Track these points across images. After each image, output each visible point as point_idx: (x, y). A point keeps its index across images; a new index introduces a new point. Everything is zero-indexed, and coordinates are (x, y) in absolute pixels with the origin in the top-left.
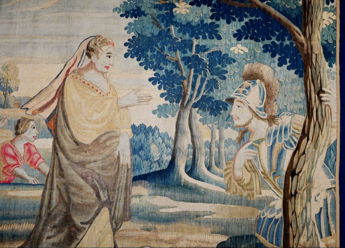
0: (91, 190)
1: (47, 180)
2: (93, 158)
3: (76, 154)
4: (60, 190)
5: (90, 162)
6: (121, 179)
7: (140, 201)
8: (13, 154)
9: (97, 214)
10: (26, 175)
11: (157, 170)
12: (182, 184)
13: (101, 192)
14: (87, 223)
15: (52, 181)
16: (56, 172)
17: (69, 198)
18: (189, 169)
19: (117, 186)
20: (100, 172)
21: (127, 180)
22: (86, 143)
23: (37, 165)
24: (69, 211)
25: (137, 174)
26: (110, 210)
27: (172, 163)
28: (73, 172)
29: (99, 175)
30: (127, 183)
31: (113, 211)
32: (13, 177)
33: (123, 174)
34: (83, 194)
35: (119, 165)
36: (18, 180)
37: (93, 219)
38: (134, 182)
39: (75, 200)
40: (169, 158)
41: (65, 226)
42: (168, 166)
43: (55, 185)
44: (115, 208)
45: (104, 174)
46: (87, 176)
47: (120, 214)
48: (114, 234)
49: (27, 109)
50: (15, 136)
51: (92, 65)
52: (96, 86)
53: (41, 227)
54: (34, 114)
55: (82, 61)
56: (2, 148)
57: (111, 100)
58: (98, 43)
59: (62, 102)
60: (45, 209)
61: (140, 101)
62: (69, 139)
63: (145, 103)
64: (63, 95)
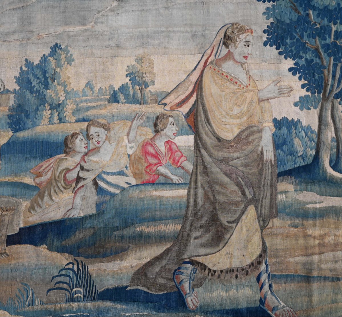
0: (236, 188)
1: (191, 179)
2: (236, 155)
3: (218, 151)
4: (204, 188)
5: (233, 159)
6: (265, 175)
7: (287, 197)
8: (154, 153)
9: (243, 212)
10: (169, 174)
11: (301, 165)
12: (328, 179)
13: (246, 190)
14: (233, 222)
15: (196, 180)
16: (200, 170)
17: (214, 196)
18: (333, 163)
19: (263, 183)
20: (244, 169)
21: (271, 176)
22: (228, 139)
23: (179, 164)
24: (216, 210)
25: (282, 169)
26: (256, 208)
27: (317, 157)
28: (217, 169)
29: (243, 172)
30: (272, 179)
31: (259, 208)
32: (156, 177)
33: (268, 171)
34: (228, 193)
35: (263, 161)
36: (162, 180)
37: (240, 217)
38: (279, 178)
39: (221, 198)
40: (313, 152)
41: (212, 226)
42: (313, 161)
43: (199, 184)
44: (262, 206)
45: (248, 171)
46: (232, 174)
47: (266, 211)
48: (262, 232)
49: (165, 104)
50: (155, 134)
51: (229, 56)
52: (235, 78)
53: (188, 228)
54: (172, 109)
55: (219, 51)
56: (142, 146)
57: (252, 93)
58: (236, 31)
59: (202, 96)
60: (191, 208)
61: (281, 93)
62: (210, 135)
63: (286, 95)
64: (201, 88)
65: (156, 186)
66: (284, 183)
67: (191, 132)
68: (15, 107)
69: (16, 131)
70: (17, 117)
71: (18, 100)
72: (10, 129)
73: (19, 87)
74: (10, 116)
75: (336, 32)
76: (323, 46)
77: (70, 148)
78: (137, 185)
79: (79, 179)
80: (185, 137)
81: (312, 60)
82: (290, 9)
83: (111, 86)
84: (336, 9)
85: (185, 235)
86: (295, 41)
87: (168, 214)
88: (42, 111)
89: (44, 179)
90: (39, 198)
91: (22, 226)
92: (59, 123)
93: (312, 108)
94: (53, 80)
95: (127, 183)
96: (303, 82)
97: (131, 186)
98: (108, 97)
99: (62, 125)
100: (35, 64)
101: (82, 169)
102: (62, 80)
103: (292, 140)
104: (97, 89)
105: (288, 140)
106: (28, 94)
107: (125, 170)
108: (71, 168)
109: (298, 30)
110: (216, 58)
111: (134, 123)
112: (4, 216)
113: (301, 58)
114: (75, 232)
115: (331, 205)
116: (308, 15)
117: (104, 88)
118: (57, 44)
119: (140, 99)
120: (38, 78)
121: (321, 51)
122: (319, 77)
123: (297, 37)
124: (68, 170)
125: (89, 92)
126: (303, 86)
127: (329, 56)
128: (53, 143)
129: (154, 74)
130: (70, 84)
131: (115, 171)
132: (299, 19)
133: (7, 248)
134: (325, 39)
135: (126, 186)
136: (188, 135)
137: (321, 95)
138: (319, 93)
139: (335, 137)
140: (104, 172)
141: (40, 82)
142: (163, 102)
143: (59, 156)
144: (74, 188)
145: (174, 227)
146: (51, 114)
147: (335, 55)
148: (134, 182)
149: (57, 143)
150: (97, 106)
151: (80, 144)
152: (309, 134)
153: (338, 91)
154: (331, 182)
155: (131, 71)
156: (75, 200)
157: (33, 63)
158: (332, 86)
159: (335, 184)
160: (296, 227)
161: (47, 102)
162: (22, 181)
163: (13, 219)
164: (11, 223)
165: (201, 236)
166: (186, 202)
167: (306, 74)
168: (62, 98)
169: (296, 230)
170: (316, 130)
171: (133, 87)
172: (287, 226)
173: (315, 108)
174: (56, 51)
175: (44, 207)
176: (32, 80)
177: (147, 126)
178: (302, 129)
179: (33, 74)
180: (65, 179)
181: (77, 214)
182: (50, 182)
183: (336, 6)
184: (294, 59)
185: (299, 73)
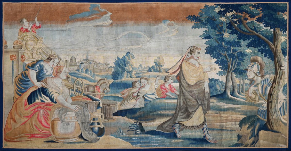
0: (195, 101)
1: (178, 97)
2: (195, 90)
3: (188, 88)
4: (183, 100)
5: (194, 91)
6: (206, 97)
7: (214, 104)
8: (165, 88)
9: (197, 108)
10: (170, 95)
11: (219, 94)
12: (229, 98)
13: (199, 101)
14: (194, 111)
15: (180, 97)
16: (181, 94)
17: (187, 103)
18: (231, 93)
19: (205, 99)
20: (198, 95)
21: (208, 97)
22: (192, 84)
23: (174, 92)
24: (187, 107)
25: (212, 95)
26: (202, 107)
27: (225, 92)
28: (188, 94)
29: (197, 95)
30: (208, 98)
31: (203, 107)
32: (166, 96)
33: (206, 95)
34: (192, 102)
35: (205, 92)
36: (168, 97)
37: (196, 110)
38: (211, 98)
39: (189, 104)
40: (224, 90)
41: (186, 112)
42: (224, 92)
43: (181, 99)
44: (204, 106)
45: (199, 95)
46: (193, 96)
47: (206, 108)
48: (204, 115)
49: (168, 73)
50: (165, 82)
51: (192, 57)
52: (194, 65)
53: (177, 112)
54: (171, 74)
55: (188, 56)
56: (160, 86)
57: (200, 70)
58: (194, 49)
59: (182, 70)
60: (178, 106)
61: (212, 70)
62: (185, 83)
63: (214, 71)
64: (182, 68)
65: (166, 99)
66: (213, 99)
67: (178, 82)
68: (114, 72)
69: (115, 80)
70: (115, 75)
71: (115, 69)
72: (112, 79)
73: (115, 66)
74: (112, 75)
75: (233, 50)
76: (228, 55)
77: (134, 86)
78: (159, 98)
79: (138, 96)
80: (176, 83)
81: (224, 59)
82: (215, 42)
83: (148, 66)
84: (233, 42)
85: (176, 115)
86: (217, 52)
87: (170, 108)
88: (124, 73)
89: (125, 95)
90: (123, 102)
91: (118, 110)
92: (130, 78)
93: (223, 75)
94: (127, 64)
95: (155, 97)
96: (220, 66)
97: (157, 98)
98: (147, 70)
99: (131, 78)
100: (121, 58)
101: (139, 92)
102: (131, 64)
103: (216, 85)
104: (143, 67)
105: (214, 85)
106: (119, 68)
107: (154, 93)
108: (135, 92)
109: (218, 49)
110: (187, 57)
111: (157, 78)
112: (112, 106)
113: (219, 58)
114: (137, 112)
115: (230, 107)
116: (222, 44)
117: (146, 67)
118: (128, 52)
119: (159, 71)
120: (122, 63)
121: (227, 56)
122: (226, 65)
123: (218, 51)
124: (134, 93)
125: (140, 68)
126: (220, 68)
127: (230, 58)
128: (128, 84)
129: (164, 63)
130: (133, 65)
131: (151, 93)
132: (218, 45)
133: (113, 117)
134: (229, 52)
135: (155, 98)
136: (177, 83)
137: (227, 71)
138: (226, 70)
139: (232, 85)
140: (147, 94)
141: (123, 64)
142: (168, 72)
143: (130, 88)
144: (136, 99)
145: (172, 112)
146: (127, 75)
147: (232, 57)
148: (157, 97)
149: (129, 84)
150: (143, 72)
151: (138, 84)
152: (222, 84)
153: (233, 70)
154: (231, 100)
155: (155, 61)
156: (137, 102)
157: (120, 58)
158: (231, 68)
159: (232, 100)
160: (217, 113)
161: (126, 71)
162: (117, 96)
163: (115, 108)
164: (114, 109)
165: (182, 115)
166: (176, 104)
167: (221, 64)
168: (131, 70)
169: (217, 114)
170: (225, 82)
171: (156, 67)
172: (213, 113)
173: (225, 75)
174: (128, 54)
175: (125, 105)
176: (120, 64)
177: (162, 79)
178: (220, 82)
179: (120, 62)
180: (133, 95)
181: (137, 107)
182: (127, 96)
183: (233, 41)
184: (216, 59)
185: (219, 63)
